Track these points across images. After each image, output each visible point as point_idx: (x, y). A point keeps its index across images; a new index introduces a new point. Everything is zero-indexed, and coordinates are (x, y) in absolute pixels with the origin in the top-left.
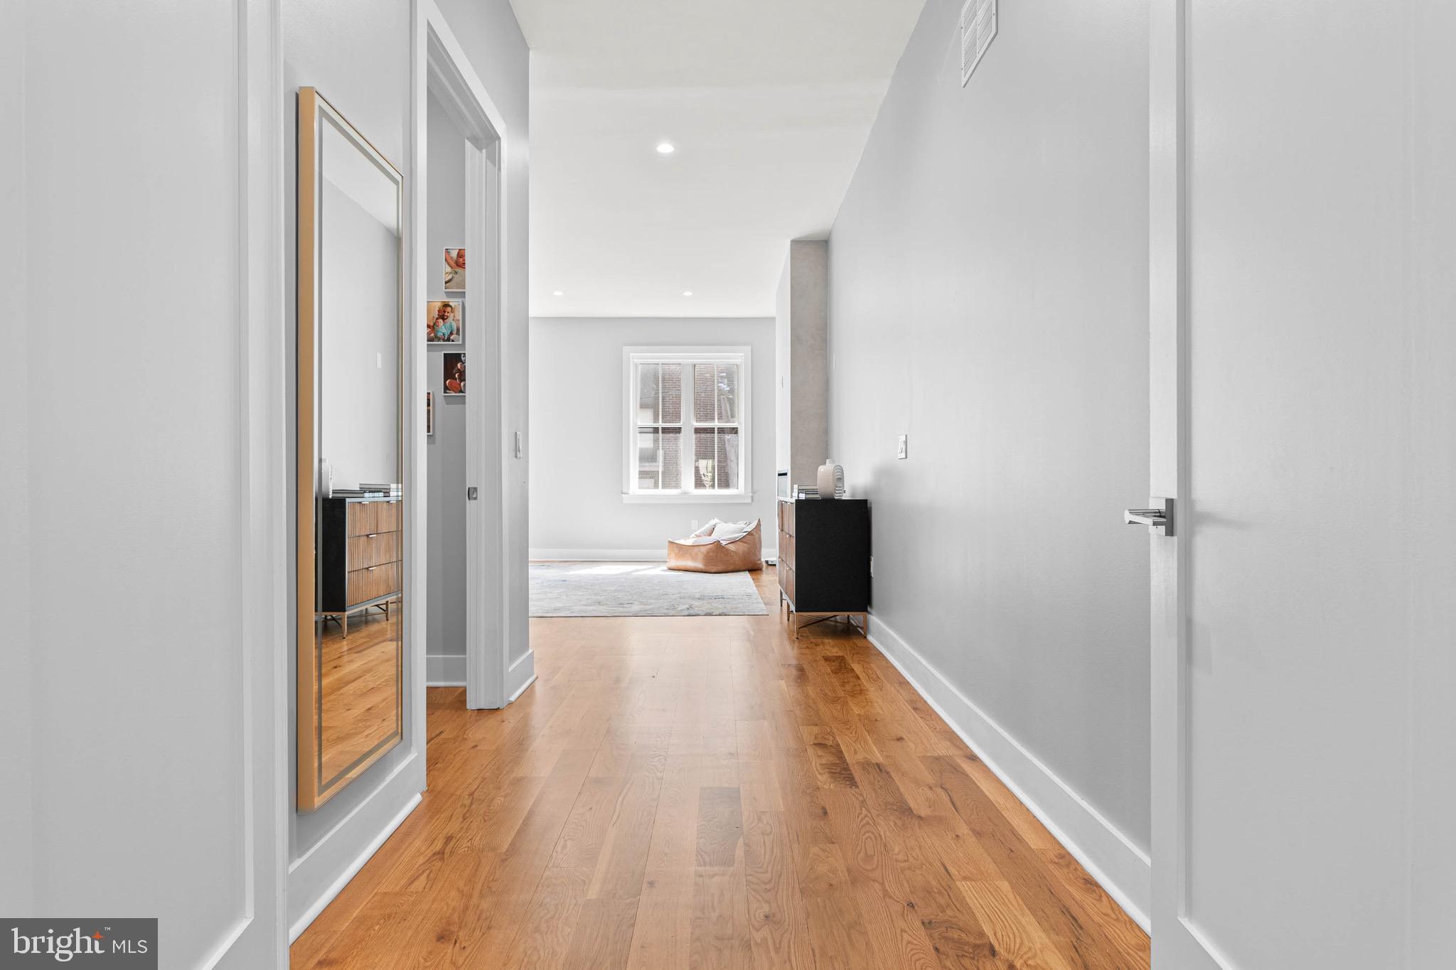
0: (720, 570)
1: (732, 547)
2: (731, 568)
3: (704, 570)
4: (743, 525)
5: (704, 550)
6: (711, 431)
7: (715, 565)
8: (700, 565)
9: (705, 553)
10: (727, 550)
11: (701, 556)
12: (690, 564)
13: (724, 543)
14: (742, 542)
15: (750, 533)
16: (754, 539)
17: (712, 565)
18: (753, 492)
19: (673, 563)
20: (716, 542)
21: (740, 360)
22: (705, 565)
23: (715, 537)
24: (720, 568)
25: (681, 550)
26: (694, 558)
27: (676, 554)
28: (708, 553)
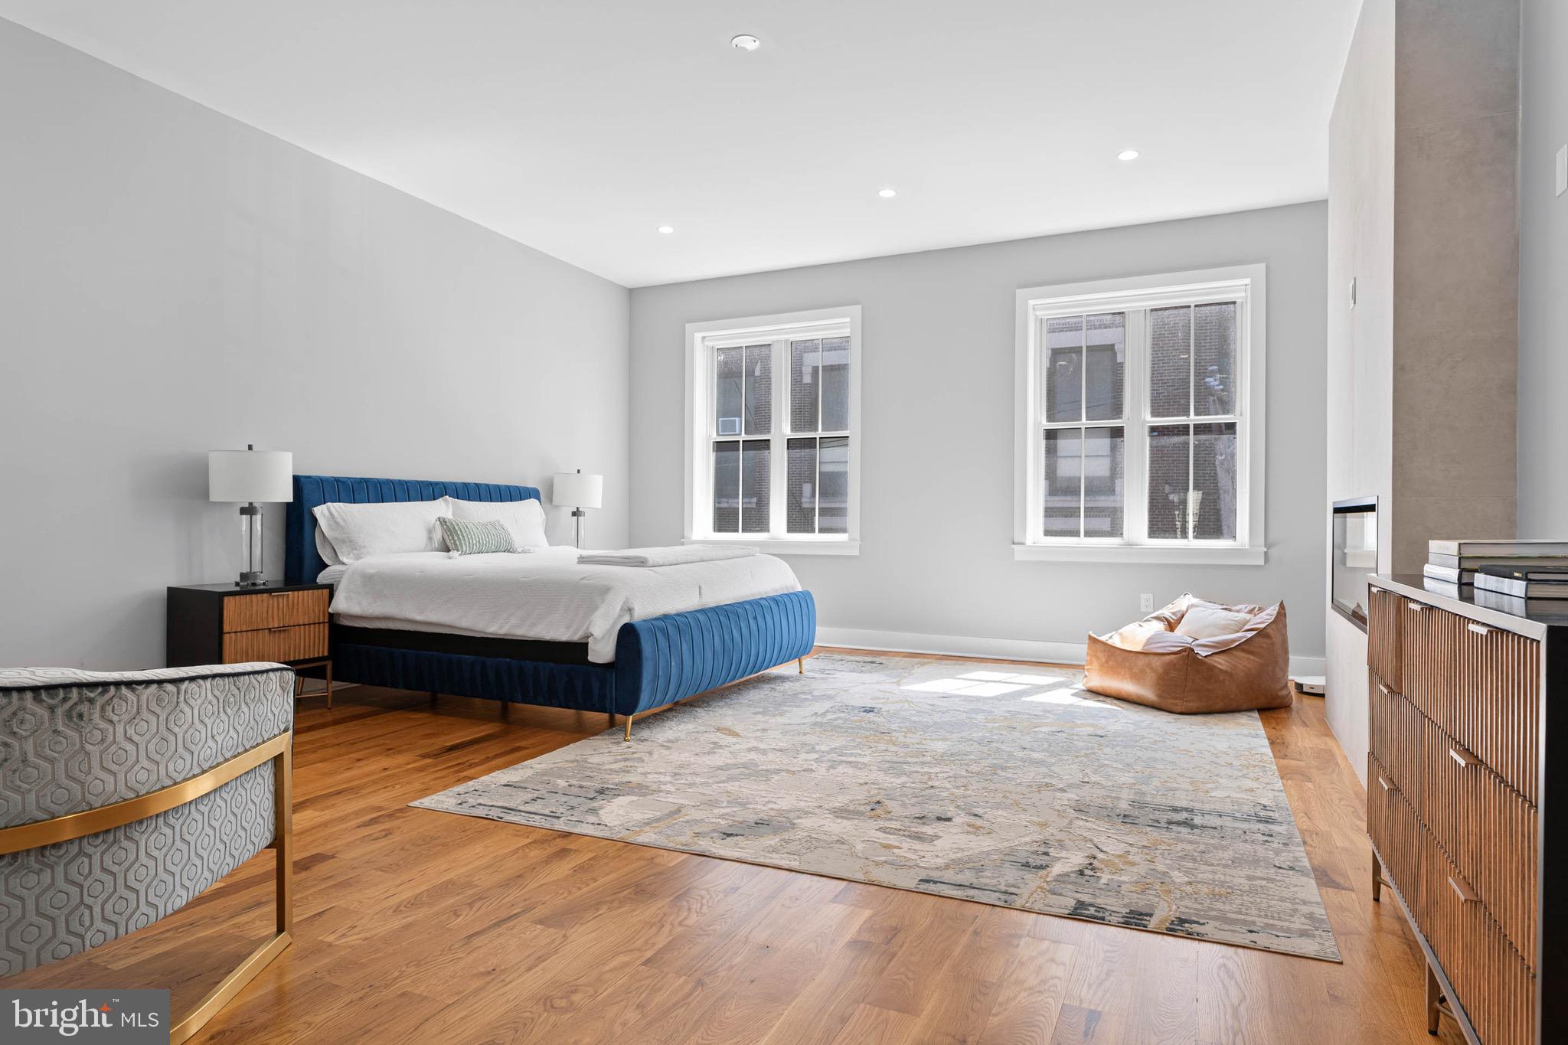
0: (1194, 710)
1: (1221, 662)
2: (1220, 705)
3: (1157, 705)
4: (1243, 616)
5: (1157, 663)
6: (1184, 430)
7: (1182, 699)
8: (1148, 694)
9: (1161, 671)
10: (1211, 668)
11: (1151, 677)
12: (1128, 687)
13: (1203, 653)
14: (1243, 650)
15: (1262, 633)
16: (1273, 644)
17: (1176, 699)
18: (1266, 545)
19: (1097, 681)
20: (1184, 650)
21: (1243, 295)
22: (1159, 696)
23: (1181, 636)
24: (1193, 705)
25: (1114, 658)
26: (1136, 677)
27: (1102, 665)
28: (1166, 672)
